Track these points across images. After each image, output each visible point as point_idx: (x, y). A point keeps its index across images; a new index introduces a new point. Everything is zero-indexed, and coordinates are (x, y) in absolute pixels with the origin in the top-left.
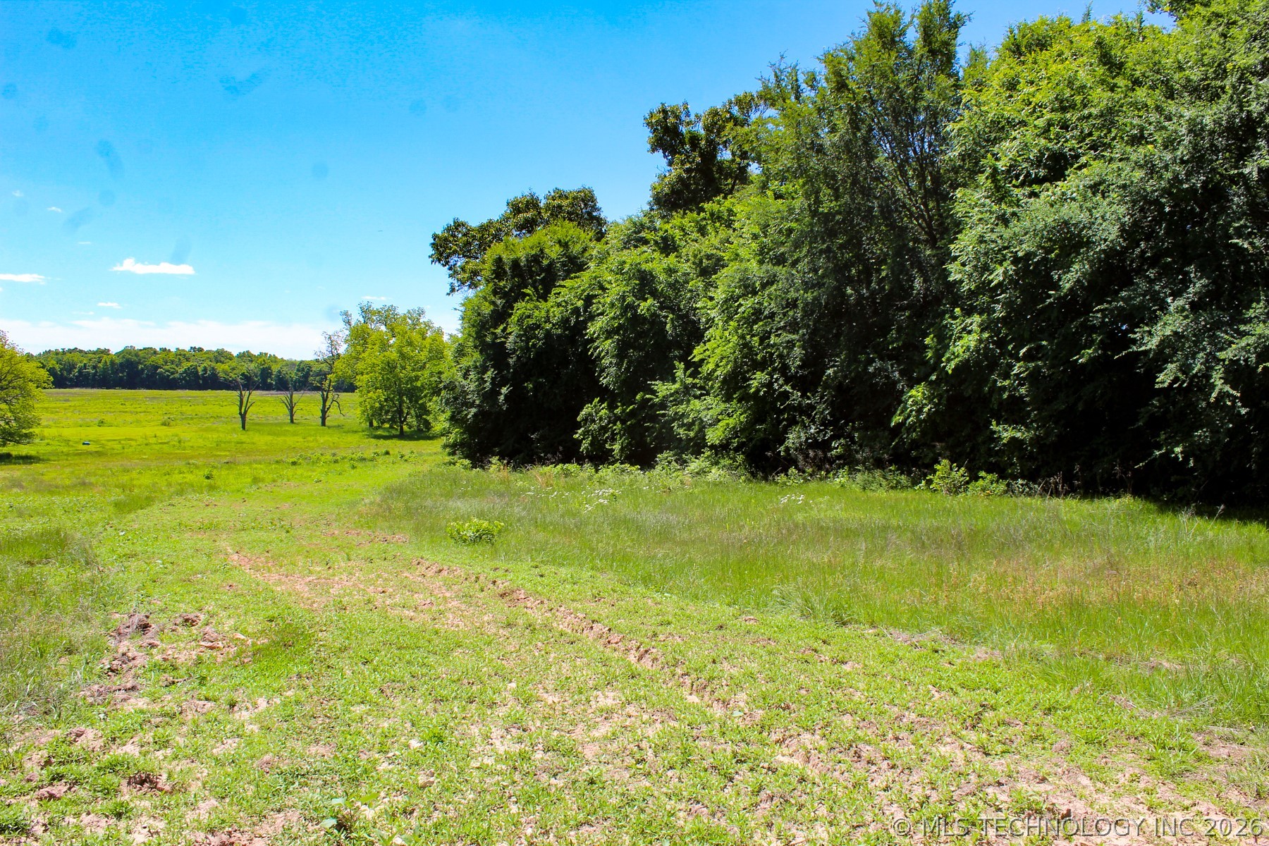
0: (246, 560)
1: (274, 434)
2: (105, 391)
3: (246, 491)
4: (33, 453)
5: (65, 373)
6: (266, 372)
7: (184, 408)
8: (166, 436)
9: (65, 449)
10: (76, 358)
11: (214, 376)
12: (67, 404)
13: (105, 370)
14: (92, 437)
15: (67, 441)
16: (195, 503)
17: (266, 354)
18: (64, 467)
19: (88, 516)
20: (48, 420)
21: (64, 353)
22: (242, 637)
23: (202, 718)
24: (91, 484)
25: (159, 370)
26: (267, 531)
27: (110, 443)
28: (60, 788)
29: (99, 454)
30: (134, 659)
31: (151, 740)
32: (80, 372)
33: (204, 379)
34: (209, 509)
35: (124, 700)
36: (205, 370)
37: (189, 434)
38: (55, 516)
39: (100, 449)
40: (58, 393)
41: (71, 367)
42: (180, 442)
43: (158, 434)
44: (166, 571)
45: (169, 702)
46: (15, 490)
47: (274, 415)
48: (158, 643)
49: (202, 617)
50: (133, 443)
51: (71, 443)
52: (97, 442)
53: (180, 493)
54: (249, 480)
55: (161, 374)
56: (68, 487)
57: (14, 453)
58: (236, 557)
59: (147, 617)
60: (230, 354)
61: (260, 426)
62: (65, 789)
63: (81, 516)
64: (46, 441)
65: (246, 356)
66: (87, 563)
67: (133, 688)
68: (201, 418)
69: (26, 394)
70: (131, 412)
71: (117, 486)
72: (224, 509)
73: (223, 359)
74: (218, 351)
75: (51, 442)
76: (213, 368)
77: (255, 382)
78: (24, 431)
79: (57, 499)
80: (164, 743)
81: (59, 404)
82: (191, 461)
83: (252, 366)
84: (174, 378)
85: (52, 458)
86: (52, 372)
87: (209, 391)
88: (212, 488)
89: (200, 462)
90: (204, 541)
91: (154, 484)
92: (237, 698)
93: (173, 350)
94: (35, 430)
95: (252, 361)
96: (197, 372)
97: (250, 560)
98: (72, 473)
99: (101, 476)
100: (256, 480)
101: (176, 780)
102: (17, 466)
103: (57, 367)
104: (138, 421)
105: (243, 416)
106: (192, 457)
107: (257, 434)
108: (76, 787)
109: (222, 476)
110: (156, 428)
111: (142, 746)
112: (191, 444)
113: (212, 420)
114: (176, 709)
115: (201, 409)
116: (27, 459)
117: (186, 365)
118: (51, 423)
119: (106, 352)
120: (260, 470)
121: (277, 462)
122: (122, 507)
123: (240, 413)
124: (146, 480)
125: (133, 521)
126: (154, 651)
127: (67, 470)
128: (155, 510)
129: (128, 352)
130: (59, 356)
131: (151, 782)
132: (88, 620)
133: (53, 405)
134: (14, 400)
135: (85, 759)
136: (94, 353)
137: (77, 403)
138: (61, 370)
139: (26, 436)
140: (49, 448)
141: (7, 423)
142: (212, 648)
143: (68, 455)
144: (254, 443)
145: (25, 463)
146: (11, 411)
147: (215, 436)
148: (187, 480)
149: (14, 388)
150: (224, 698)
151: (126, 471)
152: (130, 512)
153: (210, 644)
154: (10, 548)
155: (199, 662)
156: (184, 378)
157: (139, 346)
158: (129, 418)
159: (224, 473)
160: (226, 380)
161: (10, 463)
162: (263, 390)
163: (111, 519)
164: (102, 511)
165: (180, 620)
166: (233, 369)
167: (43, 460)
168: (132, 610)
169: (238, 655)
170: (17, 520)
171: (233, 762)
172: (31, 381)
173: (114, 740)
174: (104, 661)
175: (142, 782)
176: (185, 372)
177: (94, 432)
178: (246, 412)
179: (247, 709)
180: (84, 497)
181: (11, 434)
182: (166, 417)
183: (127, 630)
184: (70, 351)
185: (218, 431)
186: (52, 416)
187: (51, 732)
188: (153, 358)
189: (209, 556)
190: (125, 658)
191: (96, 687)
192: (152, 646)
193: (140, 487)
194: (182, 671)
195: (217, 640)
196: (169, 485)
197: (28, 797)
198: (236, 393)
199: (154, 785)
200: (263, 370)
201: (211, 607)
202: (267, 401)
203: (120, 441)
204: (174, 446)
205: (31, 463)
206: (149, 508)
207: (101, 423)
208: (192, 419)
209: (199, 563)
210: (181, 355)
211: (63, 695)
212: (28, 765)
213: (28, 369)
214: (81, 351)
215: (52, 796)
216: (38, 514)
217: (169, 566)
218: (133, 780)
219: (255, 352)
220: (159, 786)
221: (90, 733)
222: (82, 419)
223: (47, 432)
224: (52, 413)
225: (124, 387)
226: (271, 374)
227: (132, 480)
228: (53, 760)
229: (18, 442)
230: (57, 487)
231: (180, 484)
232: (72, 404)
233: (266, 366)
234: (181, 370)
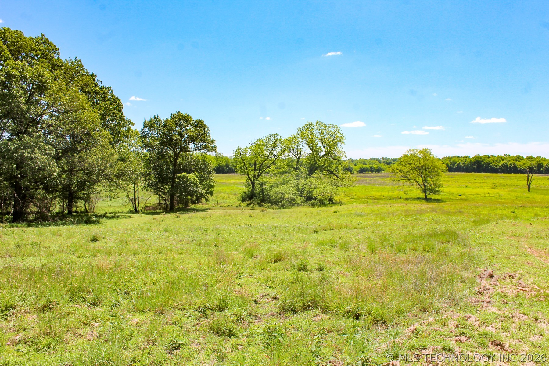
0: (535, 252)
1: (544, 194)
2: (467, 173)
3: (532, 220)
4: (440, 198)
5: (452, 166)
6: (540, 166)
7: (501, 182)
8: (494, 193)
9: (452, 197)
10: (456, 160)
11: (515, 167)
12: (453, 179)
13: (468, 165)
14: (462, 193)
15: (453, 194)
16: (508, 224)
17: (540, 157)
18: (451, 204)
19: (462, 225)
20: (445, 185)
21: (452, 158)
22: (538, 288)
23: (523, 322)
24: (462, 212)
25: (490, 165)
26: (544, 239)
27: (469, 195)
28: (463, 338)
29: (465, 200)
30: (488, 289)
31: (500, 327)
32: (458, 165)
33: (510, 168)
34: (514, 227)
35: (486, 307)
36: (511, 164)
37: (503, 192)
38: (449, 224)
39: (466, 198)
40: (449, 174)
41: (454, 163)
42: (499, 196)
43: (490, 192)
44: (499, 252)
45: (506, 310)
46: (434, 213)
47: (544, 186)
48: (498, 284)
49: (517, 275)
50: (479, 196)
51: (454, 195)
52: (464, 195)
53: (501, 218)
54: (533, 215)
55: (491, 166)
56: (454, 213)
57: (433, 198)
58: (529, 250)
59: (493, 272)
60: (522, 157)
61: (538, 190)
62: (466, 339)
63: (459, 225)
64: (445, 194)
65: (530, 158)
66: (465, 245)
67: (489, 302)
68: (509, 186)
69: (438, 175)
70: (478, 183)
71: (473, 214)
72: (521, 227)
73: (519, 160)
74: (517, 156)
75: (447, 194)
76: (515, 164)
77: (535, 170)
78: (437, 189)
79: (450, 217)
80: (506, 330)
81: (449, 179)
82: (505, 205)
83: (533, 163)
84: (497, 168)
85: (447, 201)
86: (447, 165)
87: (513, 174)
88: (516, 217)
89: (509, 205)
90: (514, 241)
91: (489, 214)
92: (539, 315)
93: (497, 156)
94: (441, 189)
95: (533, 160)
96: (507, 165)
97: (537, 252)
98: (455, 207)
99: (467, 209)
100: (536, 215)
101: (513, 348)
102: (434, 203)
103: (449, 163)
104: (481, 187)
105: (529, 186)
106: (505, 203)
107: (535, 194)
108: (470, 340)
109: (519, 211)
110: (489, 190)
111: (496, 329)
112: (504, 197)
113: (514, 187)
114: (511, 316)
115: (509, 182)
116: (437, 201)
117: (502, 162)
118: (446, 186)
119: (468, 157)
120: (538, 210)
121: (546, 207)
122: (476, 223)
123: (527, 184)
124: (485, 212)
125: (482, 229)
126: (497, 287)
127: (453, 206)
128: (490, 225)
129: (477, 157)
130: (450, 159)
131: (501, 346)
132: (467, 269)
133: (447, 179)
134: (433, 177)
135: (472, 328)
136: (463, 158)
137: (456, 179)
138: (451, 164)
139: (438, 191)
140: (446, 197)
141: (431, 186)
142: (523, 290)
143: (453, 199)
144: (534, 198)
145: (437, 202)
146: (432, 181)
147: (515, 194)
148: (504, 213)
149: (433, 172)
150: (532, 315)
151: (476, 207)
152: (480, 225)
153: (522, 288)
154: (435, 236)
155: (518, 296)
156: (501, 168)
157: (482, 155)
158: (478, 185)
159: (520, 211)
160: (520, 169)
161: (431, 202)
162: (538, 173)
163: (472, 227)
164: (468, 224)
165: (507, 275)
166: (524, 164)
167: (443, 201)
168: (485, 268)
169: (537, 296)
170: (436, 225)
171: (540, 347)
172: (440, 169)
173: (484, 323)
174: (476, 288)
175: (497, 345)
176: (502, 165)
177: (463, 191)
178: (530, 184)
179: (544, 322)
180: (460, 218)
181: (432, 190)
182: (493, 185)
183: (484, 276)
184: (454, 157)
185: (517, 192)
186: (447, 183)
187: (457, 314)
188: (488, 159)
189: (517, 248)
190: (485, 288)
191: (474, 299)
192: (496, 285)
193: (483, 215)
194: (511, 298)
195: (525, 287)
196: (496, 215)
197: (452, 339)
198: (526, 175)
199: (503, 348)
200: (539, 164)
201: (520, 271)
202: (540, 179)
203: (473, 195)
204: (497, 198)
205: (439, 202)
206: (488, 224)
207: (466, 187)
208: (505, 186)
209: (513, 251)
210: (500, 158)
211: (461, 299)
212: (450, 326)
213: (439, 164)
214: (458, 157)
215: (460, 341)
216: (443, 223)
217: (499, 250)
218: (493, 343)
219: (535, 156)
220: (505, 348)
221: (473, 318)
222: (459, 185)
223: (445, 190)
224: (447, 182)
225: (475, 172)
226: (543, 166)
227: (480, 211)
228: (459, 326)
229: (434, 194)
230: (449, 212)
231: (501, 215)
232: (455, 179)
233: (540, 162)
234: (500, 165)
